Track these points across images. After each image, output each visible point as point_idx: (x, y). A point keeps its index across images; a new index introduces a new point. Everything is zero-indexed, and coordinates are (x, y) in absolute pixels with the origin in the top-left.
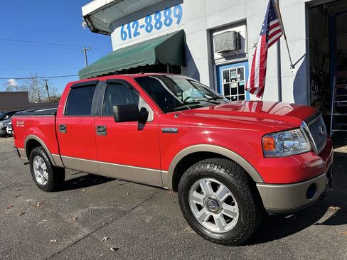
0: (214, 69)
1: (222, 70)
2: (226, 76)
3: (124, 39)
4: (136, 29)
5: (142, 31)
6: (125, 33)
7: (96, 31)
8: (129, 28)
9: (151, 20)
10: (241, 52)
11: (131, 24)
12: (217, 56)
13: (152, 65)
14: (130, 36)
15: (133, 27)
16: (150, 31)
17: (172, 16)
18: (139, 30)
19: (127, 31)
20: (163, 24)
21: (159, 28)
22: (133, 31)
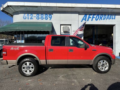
3: (25, 19)
9: (39, 16)
14: (28, 19)
15: (30, 16)
16: (38, 19)
17: (48, 17)
18: (33, 17)
19: (27, 17)
20: (44, 19)
21: (42, 19)
22: (30, 17)
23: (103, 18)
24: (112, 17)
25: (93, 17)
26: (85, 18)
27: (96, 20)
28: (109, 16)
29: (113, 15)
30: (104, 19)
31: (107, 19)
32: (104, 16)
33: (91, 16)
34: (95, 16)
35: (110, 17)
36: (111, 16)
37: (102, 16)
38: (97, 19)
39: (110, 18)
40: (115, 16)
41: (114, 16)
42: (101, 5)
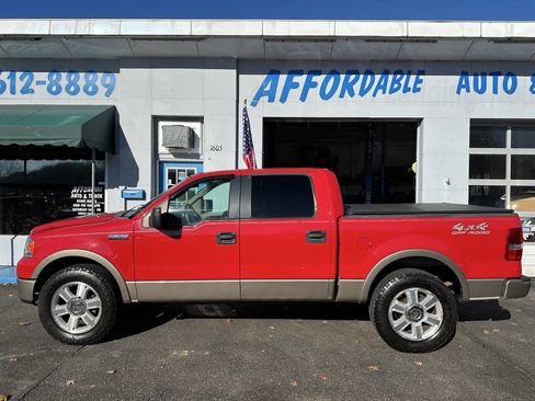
0: (157, 165)
1: (167, 169)
2: (172, 175)
6: (3, 83)
8: (11, 77)
9: (59, 79)
10: (193, 151)
11: (19, 73)
12: (162, 149)
13: (72, 148)
14: (13, 91)
15: (22, 79)
16: (55, 93)
17: (98, 83)
18: (33, 86)
19: (8, 82)
20: (82, 90)
21: (74, 93)
22: (20, 85)
23: (357, 87)
24: (403, 82)
25: (310, 85)
26: (268, 88)
27: (325, 97)
28: (391, 77)
29: (409, 73)
30: (363, 93)
31: (380, 91)
32: (362, 76)
33: (296, 79)
34: (319, 79)
35: (394, 81)
36: (399, 76)
37: (353, 77)
38: (327, 93)
39: (396, 86)
40: (421, 77)
41: (413, 78)
42: (332, 23)
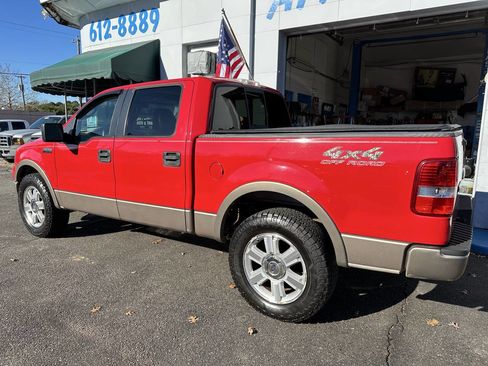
3: (94, 40)
4: (108, 30)
5: (114, 33)
6: (95, 32)
7: (64, 22)
8: (99, 26)
9: (124, 22)
11: (103, 22)
14: (100, 38)
15: (104, 26)
16: (123, 35)
17: (148, 20)
18: (111, 31)
19: (98, 32)
20: (138, 29)
21: (133, 33)
22: (104, 32)
